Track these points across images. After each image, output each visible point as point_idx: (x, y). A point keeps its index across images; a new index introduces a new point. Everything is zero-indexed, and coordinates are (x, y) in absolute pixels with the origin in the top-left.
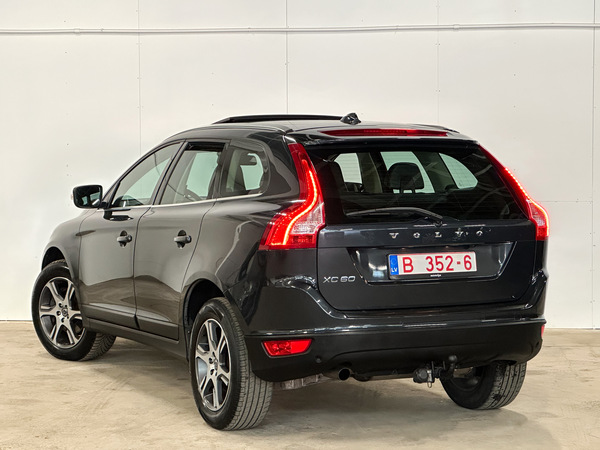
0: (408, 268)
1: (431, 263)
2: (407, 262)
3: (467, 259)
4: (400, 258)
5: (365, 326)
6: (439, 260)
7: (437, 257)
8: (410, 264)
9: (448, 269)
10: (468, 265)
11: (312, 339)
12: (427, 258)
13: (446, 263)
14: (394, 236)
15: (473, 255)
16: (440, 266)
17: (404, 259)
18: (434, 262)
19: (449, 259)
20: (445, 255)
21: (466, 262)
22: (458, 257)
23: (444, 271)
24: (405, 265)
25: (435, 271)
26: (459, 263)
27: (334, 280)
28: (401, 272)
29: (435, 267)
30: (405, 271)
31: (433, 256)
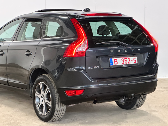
0: (116, 63)
1: (123, 61)
2: (116, 61)
3: (135, 59)
4: (113, 59)
5: (100, 85)
6: (126, 60)
7: (125, 59)
8: (116, 62)
9: (129, 63)
10: (135, 61)
11: (84, 89)
12: (122, 59)
13: (128, 61)
14: (112, 51)
15: (136, 58)
16: (126, 62)
17: (115, 59)
18: (124, 61)
19: (129, 59)
20: (127, 58)
21: (134, 60)
22: (132, 58)
23: (128, 64)
24: (115, 62)
25: (125, 64)
26: (132, 61)
27: (92, 68)
28: (114, 65)
29: (125, 62)
30: (115, 64)
31: (124, 58)
